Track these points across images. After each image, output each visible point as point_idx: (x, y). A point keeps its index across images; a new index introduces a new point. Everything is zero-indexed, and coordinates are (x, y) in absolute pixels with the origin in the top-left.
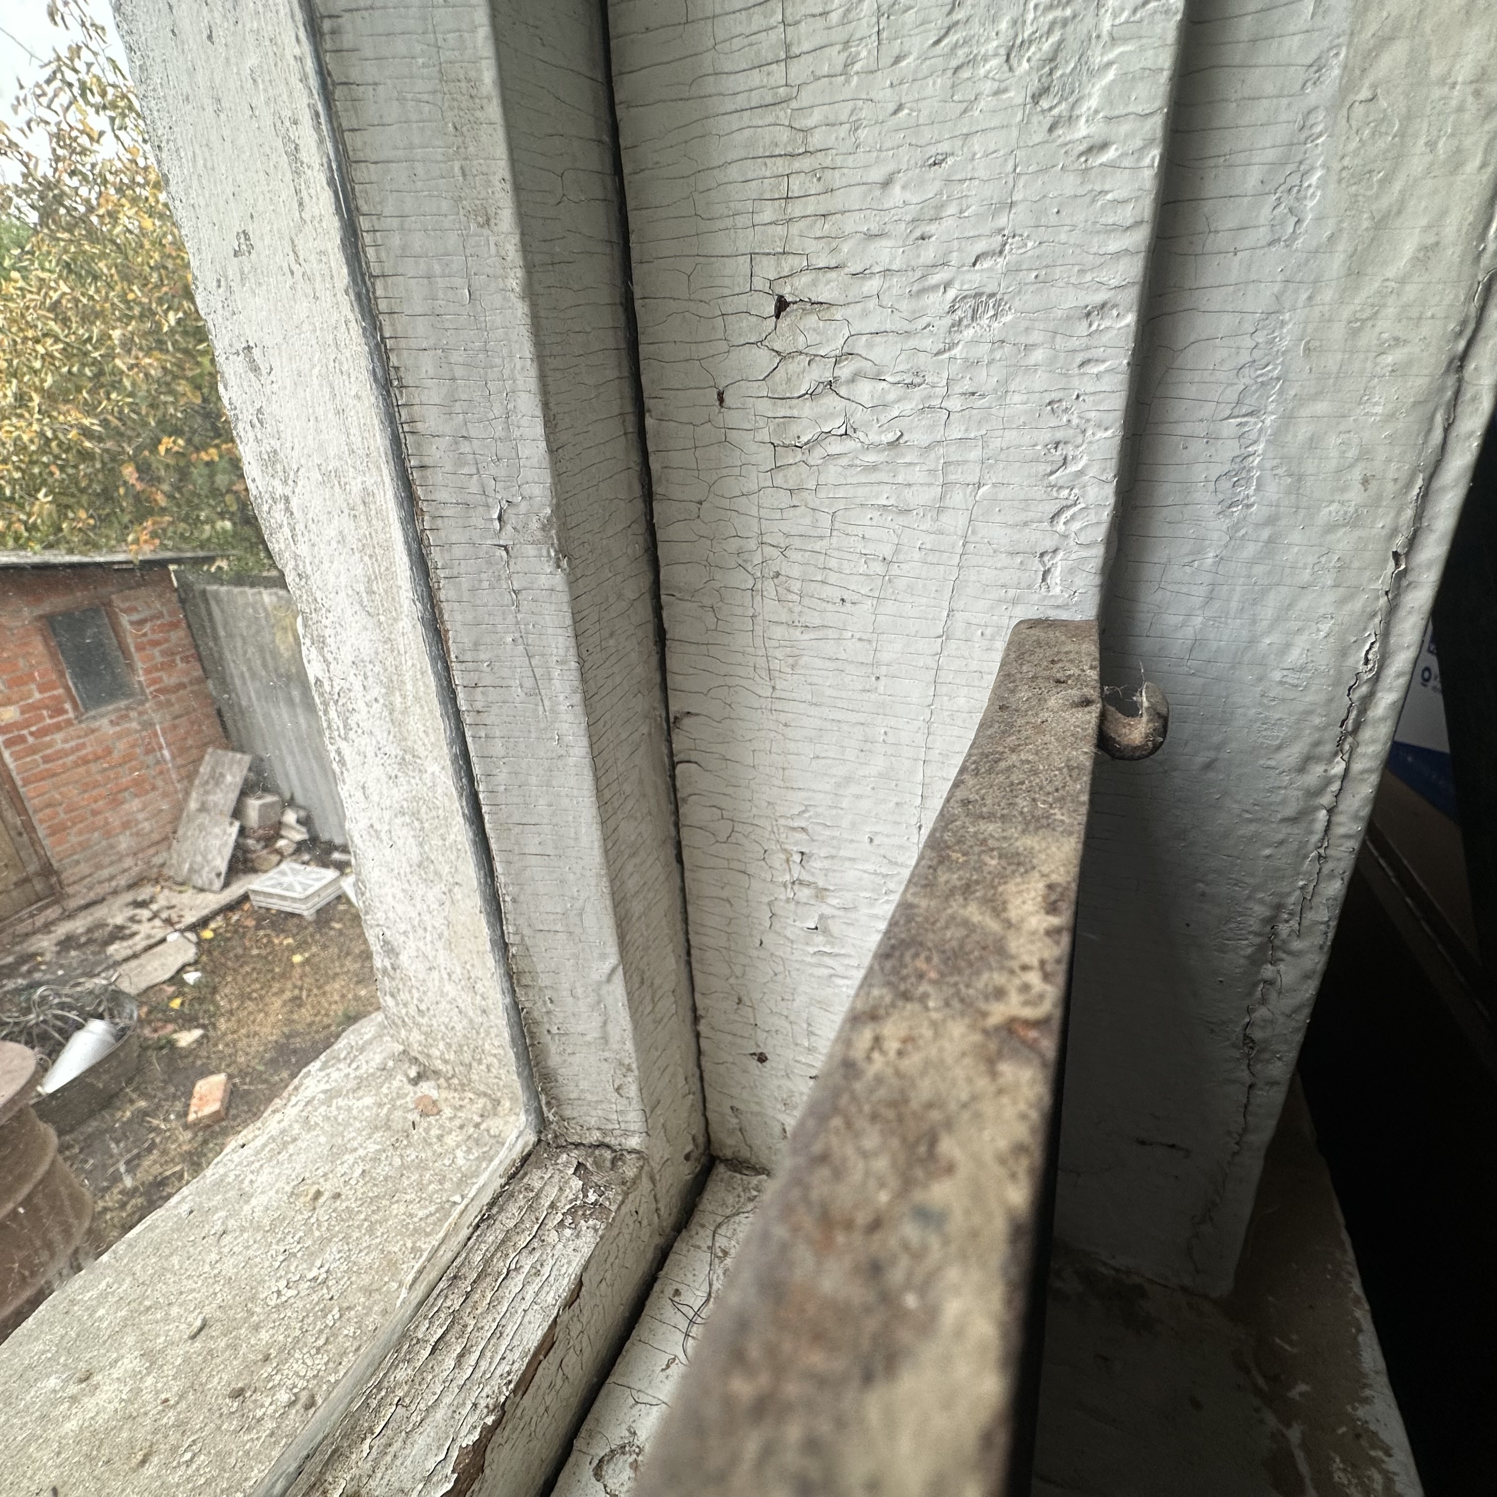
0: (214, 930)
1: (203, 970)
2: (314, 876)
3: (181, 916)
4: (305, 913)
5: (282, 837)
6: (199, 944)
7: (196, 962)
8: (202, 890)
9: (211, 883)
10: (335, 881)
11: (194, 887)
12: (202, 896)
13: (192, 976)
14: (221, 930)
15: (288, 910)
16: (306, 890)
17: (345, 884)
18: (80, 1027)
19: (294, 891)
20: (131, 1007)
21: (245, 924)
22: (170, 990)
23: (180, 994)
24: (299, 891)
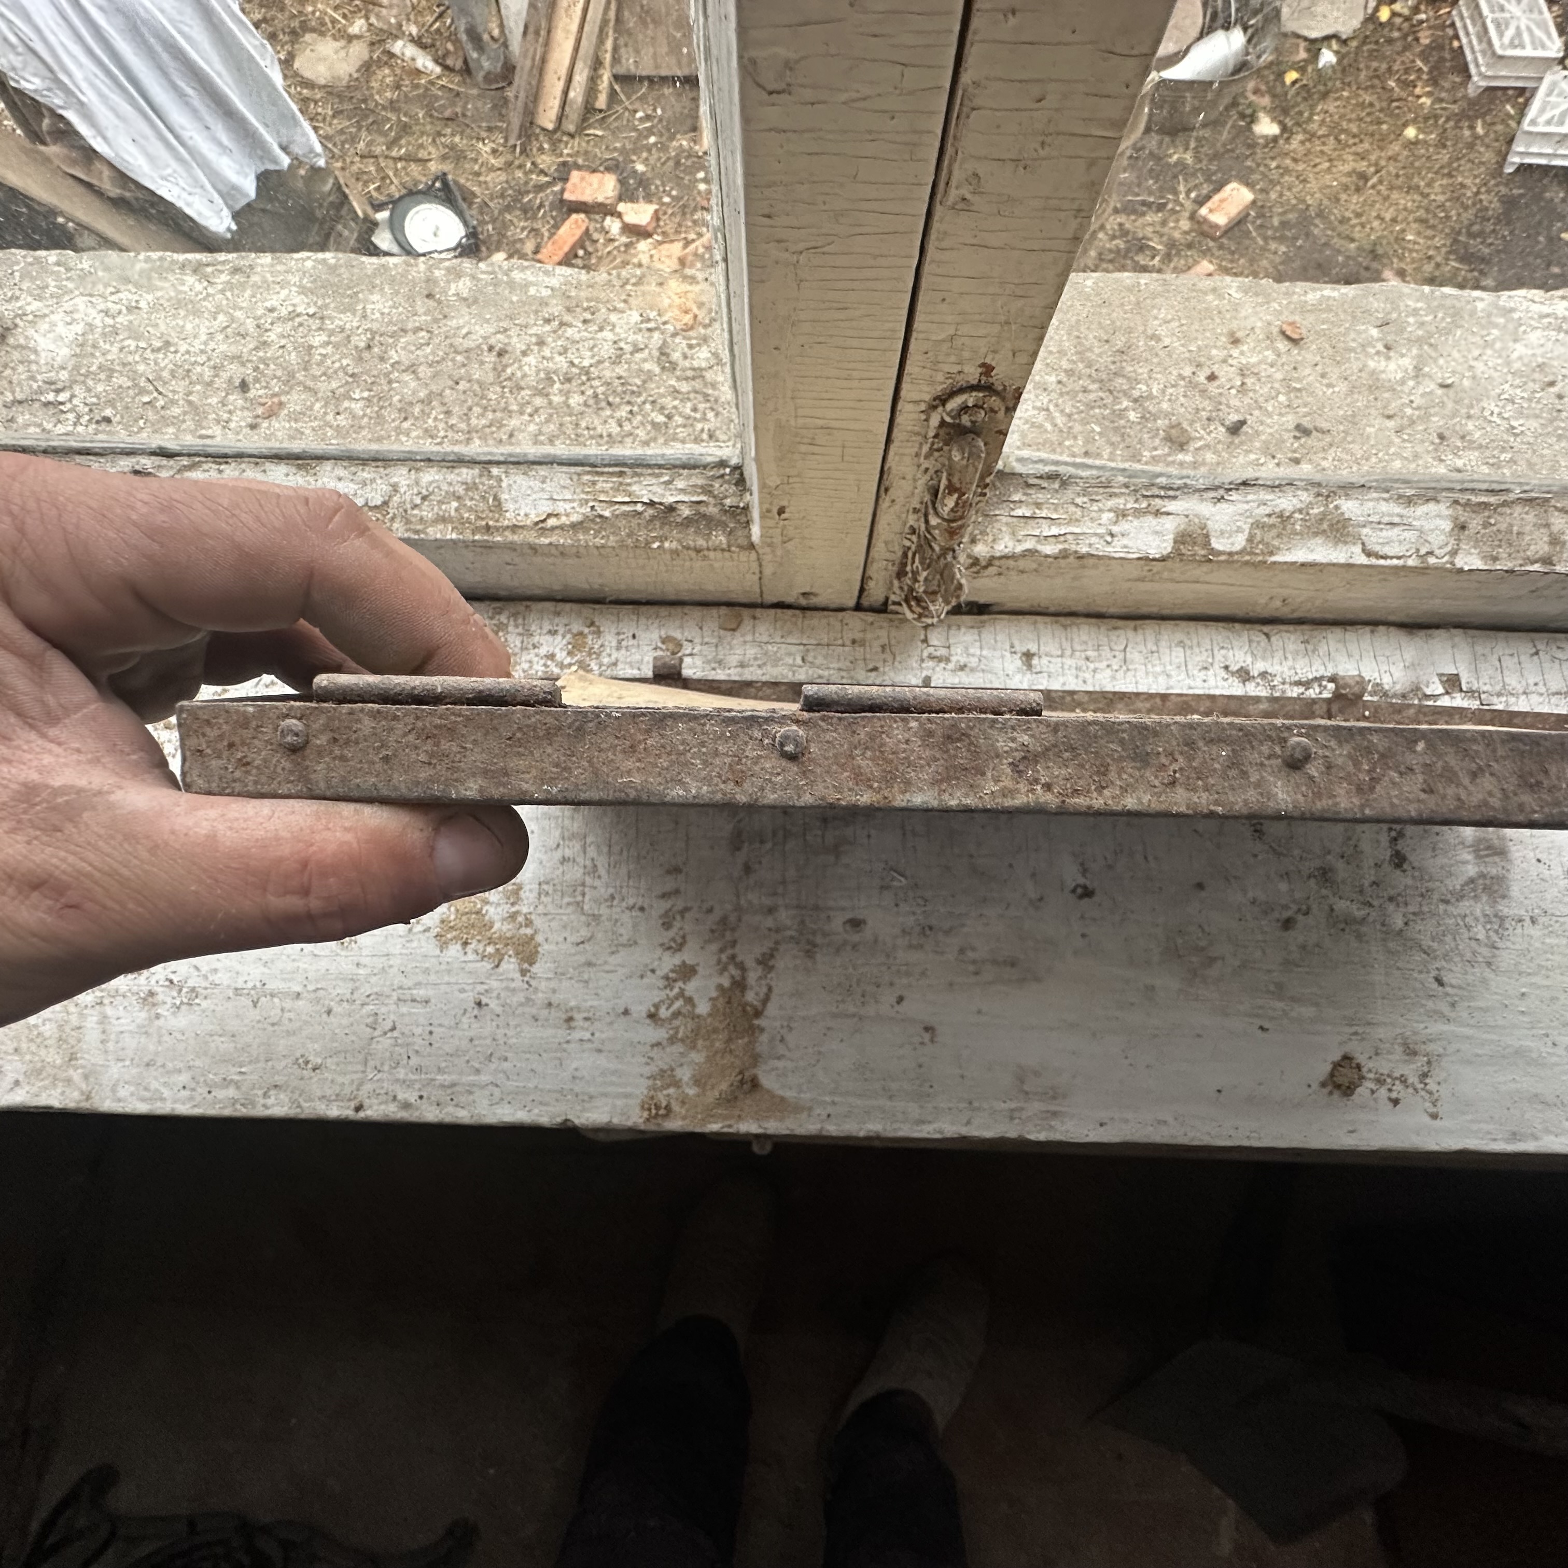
1: (1339, 62)
2: (1538, 33)
4: (1475, 79)
6: (1372, 18)
7: (1345, 42)
10: (1547, 63)
13: (1327, 57)
14: (1398, 20)
15: (1469, 57)
16: (1512, 45)
17: (1548, 79)
18: (1227, 27)
19: (1501, 35)
20: (1268, 43)
21: (1421, 34)
22: (1303, 55)
23: (1302, 70)
24: (1506, 40)
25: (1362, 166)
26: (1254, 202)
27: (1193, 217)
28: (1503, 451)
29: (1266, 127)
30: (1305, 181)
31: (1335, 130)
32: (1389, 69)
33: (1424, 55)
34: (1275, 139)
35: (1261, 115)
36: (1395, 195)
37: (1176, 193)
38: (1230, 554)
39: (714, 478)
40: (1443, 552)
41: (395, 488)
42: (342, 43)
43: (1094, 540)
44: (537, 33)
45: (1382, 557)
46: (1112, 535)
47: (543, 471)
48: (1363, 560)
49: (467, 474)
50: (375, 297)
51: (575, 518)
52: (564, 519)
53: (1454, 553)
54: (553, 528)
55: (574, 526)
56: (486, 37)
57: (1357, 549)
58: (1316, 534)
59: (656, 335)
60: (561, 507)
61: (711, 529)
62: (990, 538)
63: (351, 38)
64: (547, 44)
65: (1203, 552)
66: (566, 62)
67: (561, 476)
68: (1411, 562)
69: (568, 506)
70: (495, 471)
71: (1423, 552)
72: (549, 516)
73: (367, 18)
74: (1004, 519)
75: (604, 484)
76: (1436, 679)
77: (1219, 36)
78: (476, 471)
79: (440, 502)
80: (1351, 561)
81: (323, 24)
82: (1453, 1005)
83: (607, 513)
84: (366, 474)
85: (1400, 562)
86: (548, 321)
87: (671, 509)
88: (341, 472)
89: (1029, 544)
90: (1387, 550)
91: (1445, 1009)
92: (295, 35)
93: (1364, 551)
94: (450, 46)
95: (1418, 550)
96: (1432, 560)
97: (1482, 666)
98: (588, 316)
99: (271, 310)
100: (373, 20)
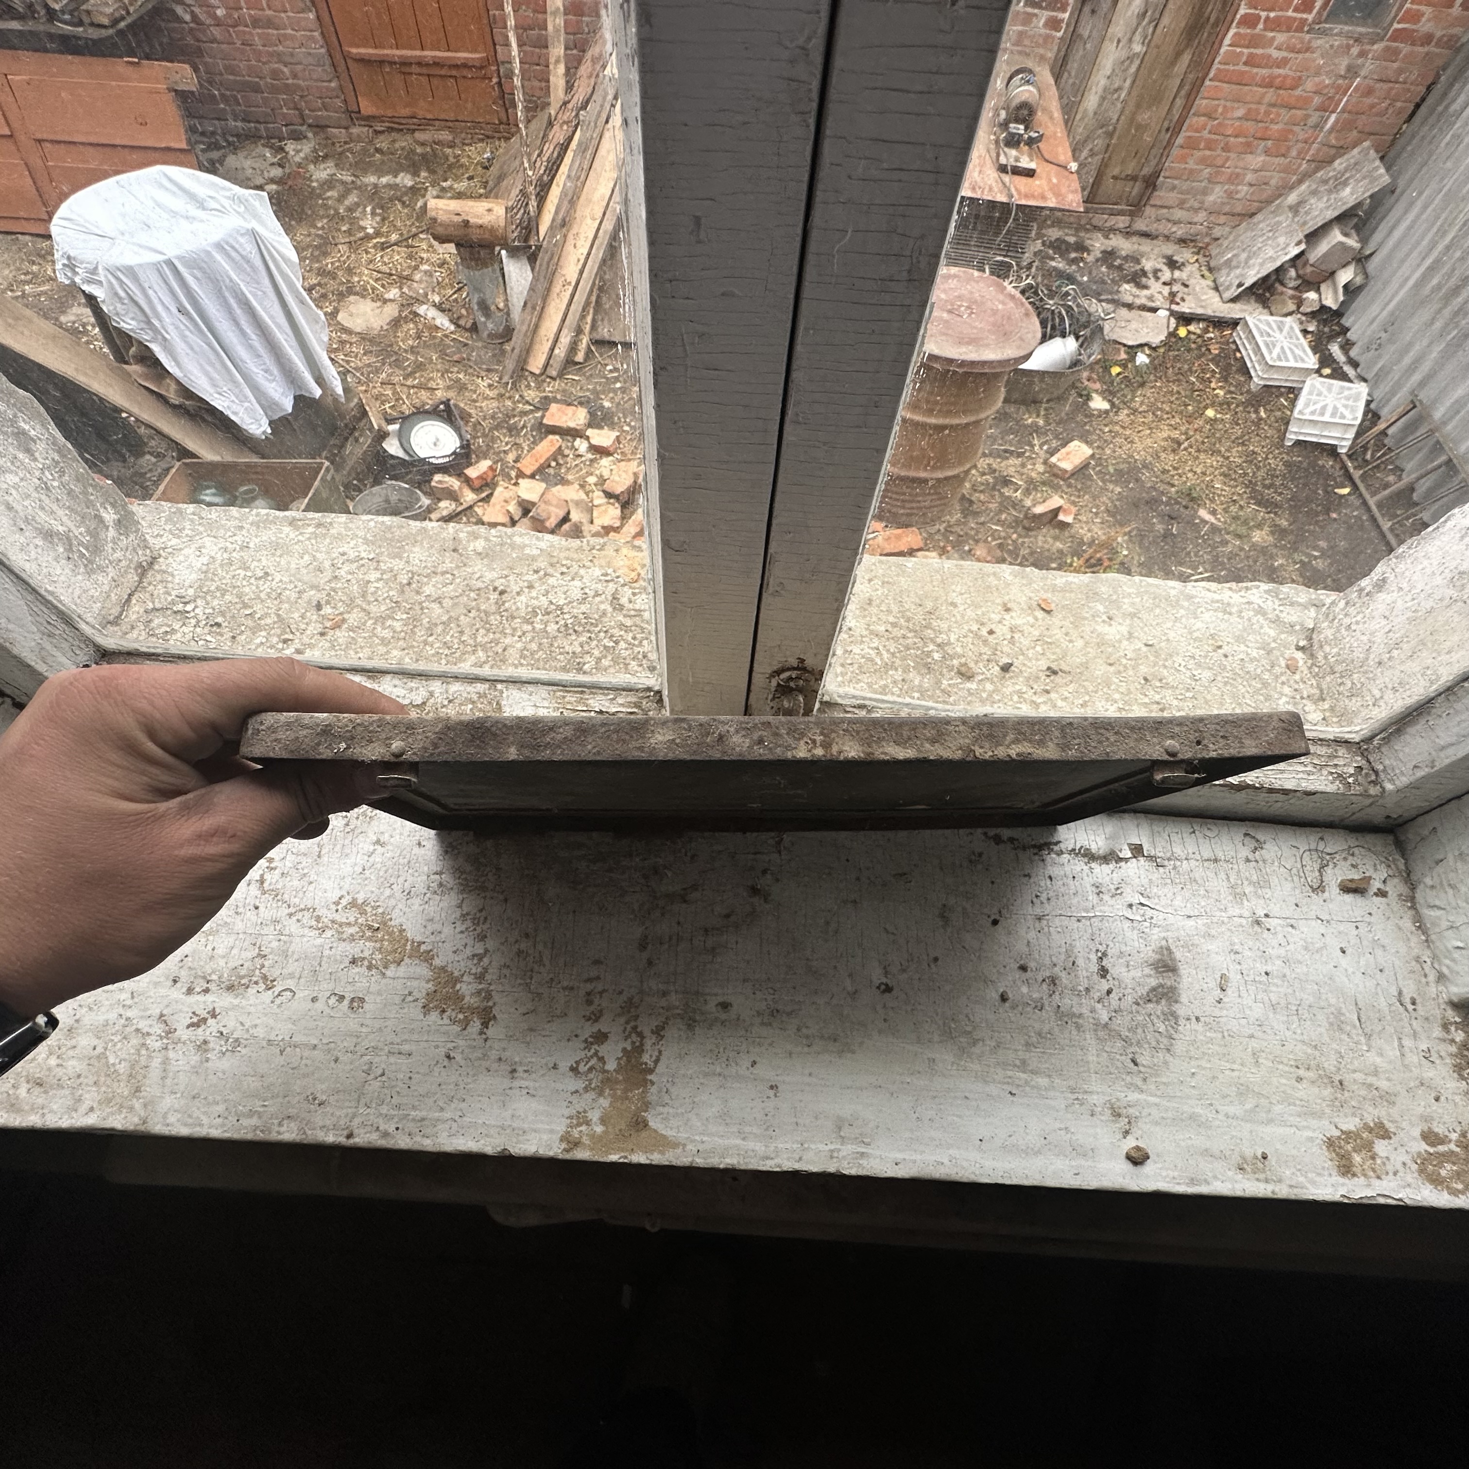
0: (1189, 332)
1: (1153, 360)
2: (1298, 352)
3: (1183, 300)
4: (1255, 379)
5: (1318, 290)
6: (1173, 334)
7: (1154, 349)
8: (1216, 289)
9: (1228, 288)
10: (1308, 372)
11: (1214, 281)
12: (1212, 293)
13: (1142, 359)
14: (1193, 337)
15: (1249, 365)
16: (1280, 359)
17: (1309, 382)
18: (1063, 335)
19: (1271, 353)
20: (1096, 347)
21: (1212, 347)
22: (1123, 356)
23: (1124, 366)
24: (1275, 355)
25: (1176, 434)
26: (1092, 456)
27: (1045, 462)
28: (1188, 690)
29: (1098, 403)
30: (1132, 442)
31: (1153, 409)
32: (1190, 370)
33: (1215, 360)
34: (1107, 412)
35: (1094, 395)
36: (1202, 456)
37: (1032, 446)
39: (643, 698)
41: (432, 694)
42: (379, 304)
44: (534, 308)
47: (531, 688)
49: (481, 687)
50: (416, 549)
56: (493, 308)
59: (611, 585)
60: (541, 711)
63: (385, 301)
64: (540, 317)
66: (555, 329)
67: (543, 691)
69: (546, 711)
70: (499, 686)
73: (401, 288)
75: (571, 698)
76: (1126, 847)
77: (1057, 342)
78: (487, 686)
79: (461, 705)
81: (366, 290)
82: (1145, 1080)
84: (413, 684)
86: (536, 572)
87: (613, 716)
88: (396, 682)
91: (1140, 1083)
92: (341, 296)
94: (464, 311)
97: (1157, 839)
98: (564, 570)
99: (343, 554)
100: (405, 290)
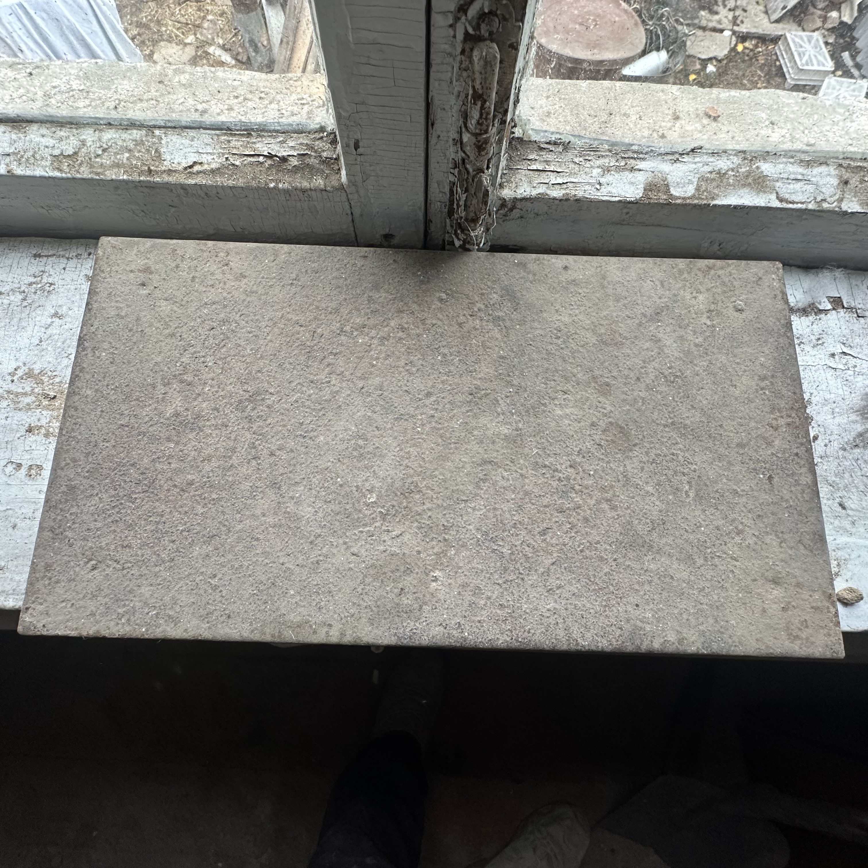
0: (745, 48)
1: (717, 70)
2: (821, 58)
3: (742, 22)
4: (789, 80)
5: (839, 10)
6: (733, 49)
7: (720, 61)
8: (766, 12)
9: (775, 11)
10: (826, 73)
11: (766, 7)
12: (763, 15)
13: (711, 68)
14: (747, 51)
15: (785, 70)
16: (807, 64)
17: (827, 80)
18: (658, 49)
19: (801, 60)
20: (680, 59)
21: (760, 58)
22: (698, 67)
23: (698, 73)
24: (804, 61)
32: (744, 75)
33: (761, 68)
38: (684, 198)
39: (315, 139)
40: (833, 199)
41: (83, 143)
42: (181, 46)
43: (587, 187)
45: (791, 203)
46: (600, 184)
47: (192, 133)
48: (777, 204)
49: (136, 134)
51: (214, 166)
52: (206, 167)
53: (840, 200)
54: (199, 172)
55: (213, 171)
56: (259, 45)
57: (773, 196)
58: (744, 186)
60: (205, 158)
61: (312, 175)
62: (514, 185)
63: (186, 45)
64: (292, 50)
65: (665, 197)
67: (205, 137)
68: (811, 206)
69: (210, 158)
70: (157, 132)
71: (819, 199)
72: (195, 163)
73: (195, 34)
74: (524, 172)
75: (236, 143)
76: (826, 300)
77: (654, 54)
78: (144, 132)
79: (116, 154)
80: (769, 205)
81: (171, 37)
83: (237, 163)
84: (62, 133)
85: (804, 206)
87: (284, 159)
88: (44, 131)
89: (542, 189)
90: (793, 198)
92: (155, 43)
93: (777, 198)
94: (240, 50)
95: (815, 198)
96: (825, 205)
97: (856, 291)
100: (198, 36)
